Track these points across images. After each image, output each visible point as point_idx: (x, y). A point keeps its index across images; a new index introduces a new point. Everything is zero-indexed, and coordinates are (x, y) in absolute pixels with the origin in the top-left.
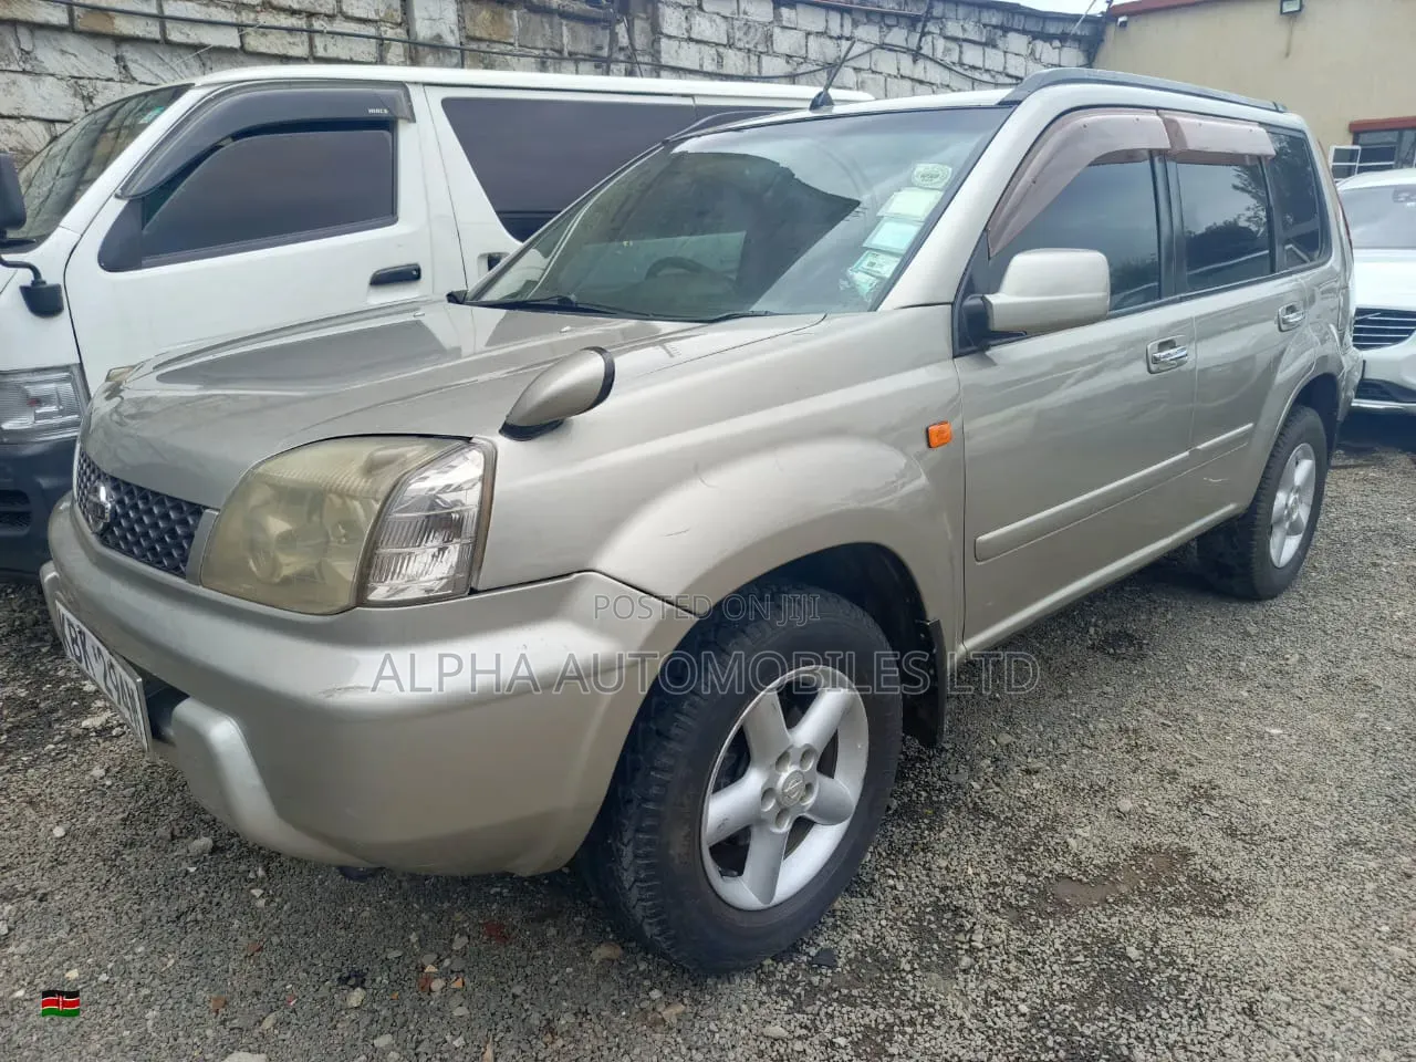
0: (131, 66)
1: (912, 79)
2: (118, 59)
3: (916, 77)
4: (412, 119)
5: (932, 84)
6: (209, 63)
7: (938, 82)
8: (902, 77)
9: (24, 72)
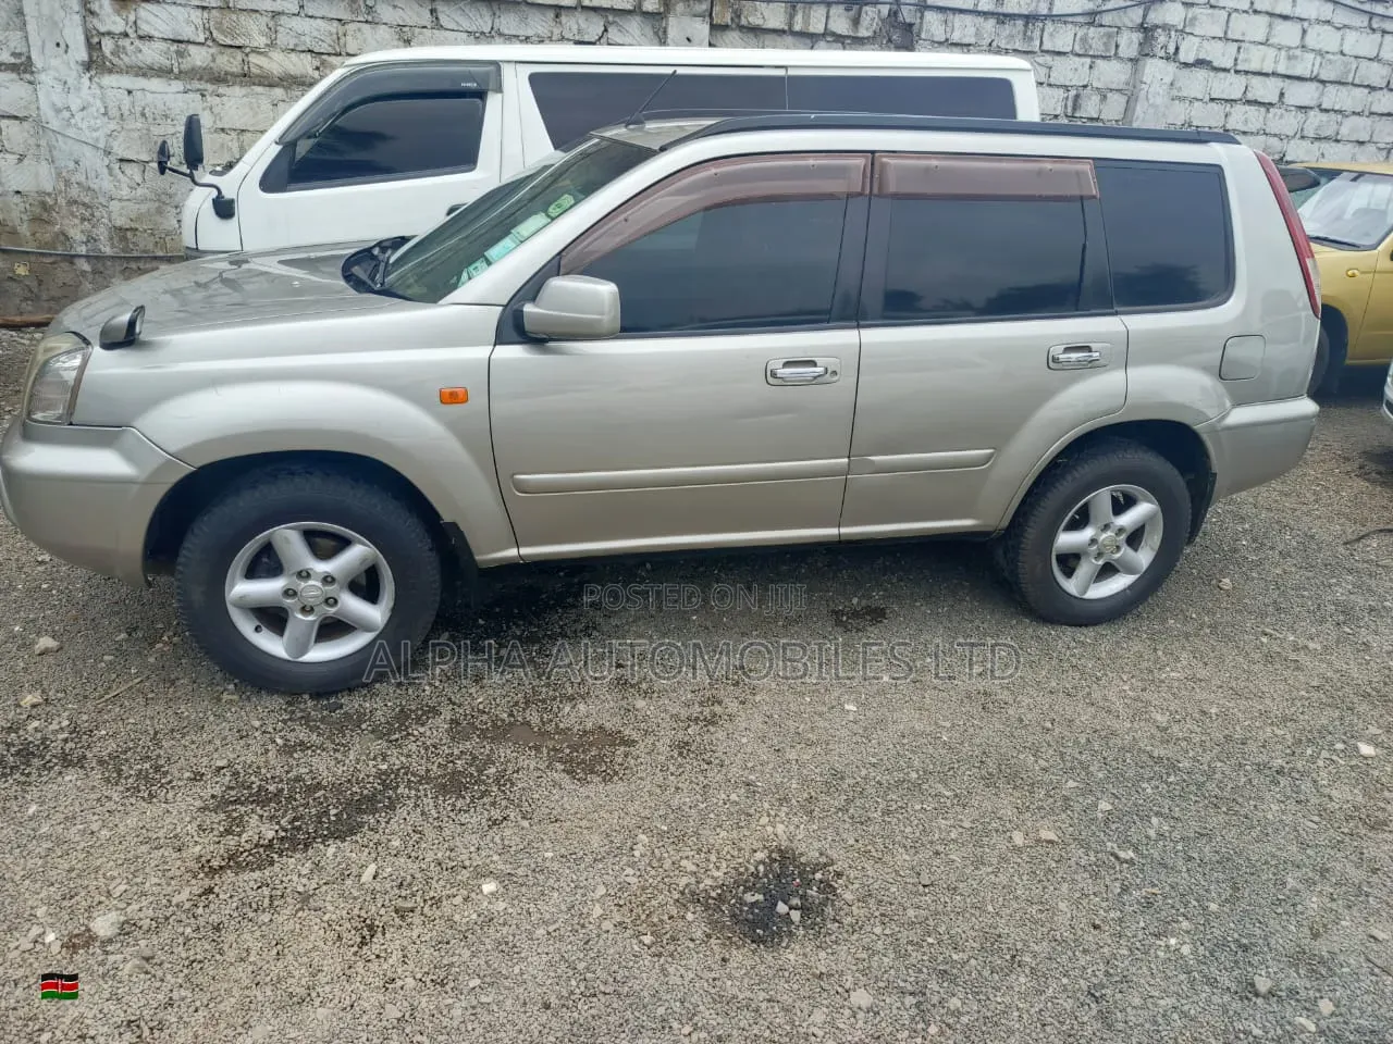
0: (441, 16)
1: (1271, 15)
2: (433, 11)
3: (1278, 11)
4: (499, 89)
5: (1302, 20)
6: (498, 13)
7: (1313, 17)
8: (1255, 12)
9: (367, 22)
